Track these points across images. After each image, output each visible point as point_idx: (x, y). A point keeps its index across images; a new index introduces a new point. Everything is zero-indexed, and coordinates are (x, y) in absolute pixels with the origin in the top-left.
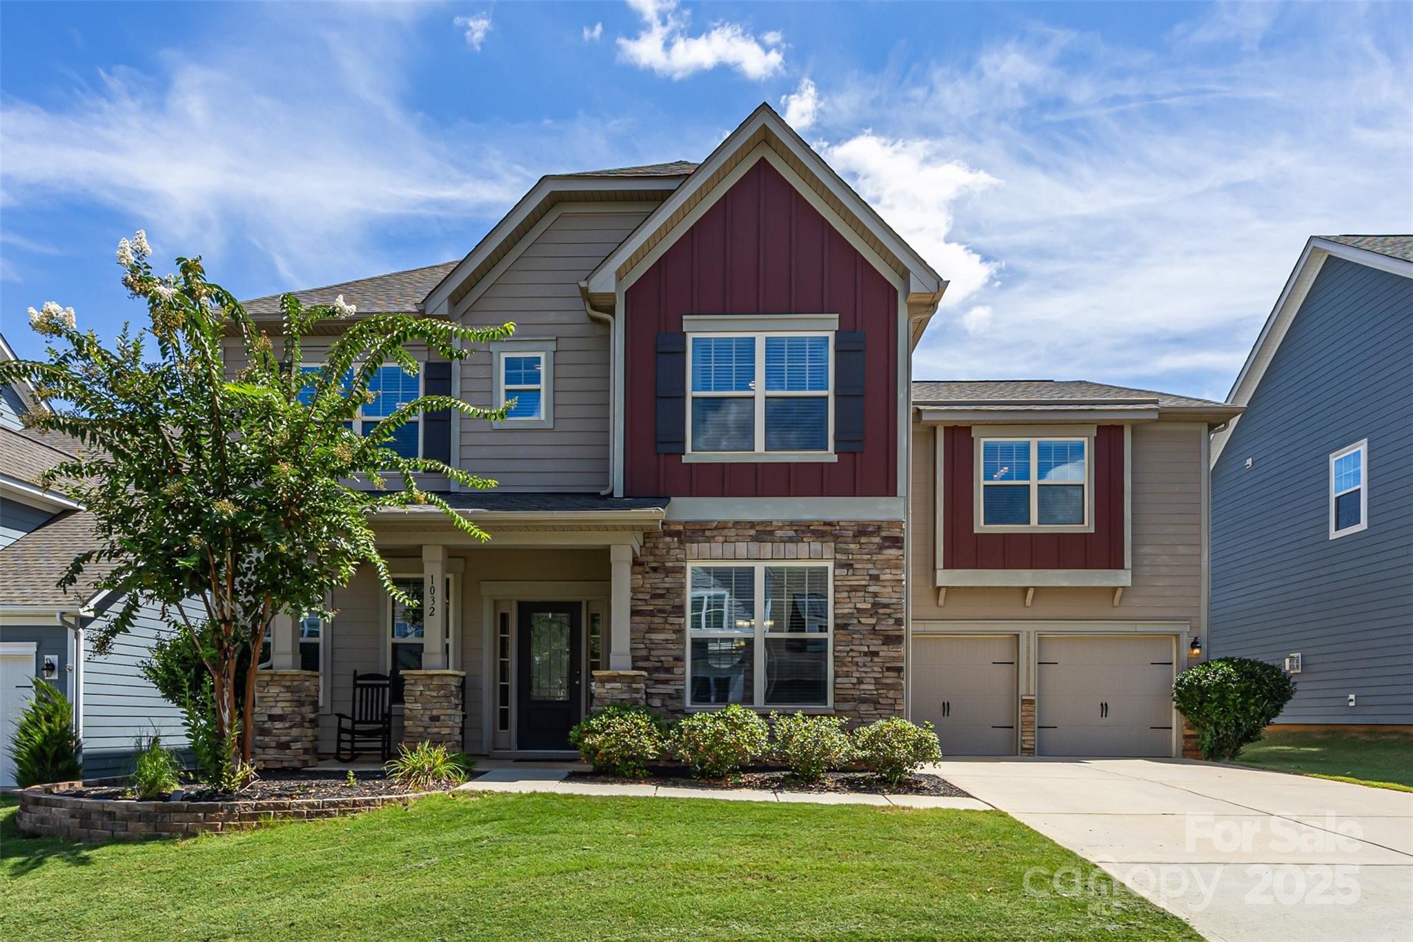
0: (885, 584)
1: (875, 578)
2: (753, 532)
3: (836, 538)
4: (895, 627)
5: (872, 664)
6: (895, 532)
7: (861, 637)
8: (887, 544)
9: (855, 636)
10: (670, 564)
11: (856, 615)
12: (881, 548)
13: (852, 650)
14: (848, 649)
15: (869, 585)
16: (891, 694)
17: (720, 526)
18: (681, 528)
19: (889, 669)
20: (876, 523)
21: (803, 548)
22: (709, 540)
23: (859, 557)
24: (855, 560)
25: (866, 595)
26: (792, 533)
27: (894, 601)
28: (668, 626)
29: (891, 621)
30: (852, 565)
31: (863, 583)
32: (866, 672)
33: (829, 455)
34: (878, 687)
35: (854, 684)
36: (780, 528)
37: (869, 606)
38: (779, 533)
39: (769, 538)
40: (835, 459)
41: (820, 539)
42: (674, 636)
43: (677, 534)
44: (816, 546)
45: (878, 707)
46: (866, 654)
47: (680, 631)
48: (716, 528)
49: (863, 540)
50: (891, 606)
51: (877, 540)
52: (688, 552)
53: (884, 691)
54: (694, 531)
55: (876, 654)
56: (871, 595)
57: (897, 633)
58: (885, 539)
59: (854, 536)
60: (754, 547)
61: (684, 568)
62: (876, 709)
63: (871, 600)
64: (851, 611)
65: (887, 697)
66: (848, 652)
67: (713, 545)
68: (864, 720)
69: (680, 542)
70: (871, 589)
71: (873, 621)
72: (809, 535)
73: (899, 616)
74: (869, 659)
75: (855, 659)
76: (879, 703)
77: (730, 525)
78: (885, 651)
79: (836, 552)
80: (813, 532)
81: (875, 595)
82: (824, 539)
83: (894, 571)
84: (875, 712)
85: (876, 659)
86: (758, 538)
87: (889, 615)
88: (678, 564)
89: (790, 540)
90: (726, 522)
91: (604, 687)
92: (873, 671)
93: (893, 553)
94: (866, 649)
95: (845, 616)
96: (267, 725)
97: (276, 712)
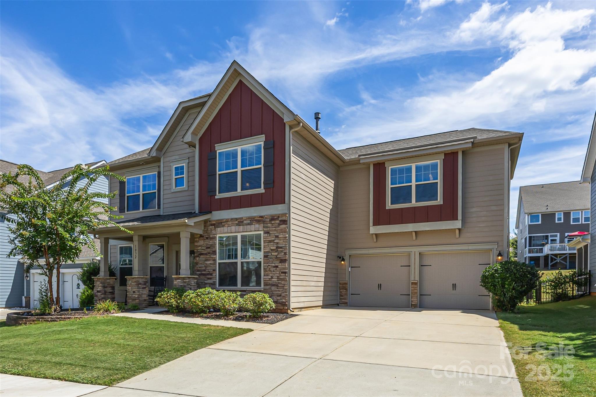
0: (281, 239)
1: (277, 237)
2: (237, 222)
3: (264, 222)
4: (284, 256)
5: (276, 271)
6: (284, 218)
7: (272, 260)
8: (281, 223)
9: (270, 260)
10: (211, 236)
11: (271, 252)
12: (279, 225)
13: (269, 265)
14: (267, 265)
15: (275, 240)
16: (283, 282)
17: (227, 221)
18: (215, 222)
19: (282, 273)
20: (277, 215)
21: (253, 227)
22: (223, 226)
23: (271, 229)
24: (270, 230)
25: (274, 244)
26: (249, 222)
27: (284, 245)
28: (211, 259)
29: (283, 254)
30: (269, 232)
31: (273, 239)
32: (274, 274)
33: (262, 190)
34: (278, 280)
35: (270, 279)
36: (245, 220)
37: (275, 248)
38: (245, 222)
39: (242, 224)
40: (263, 191)
41: (258, 223)
42: (213, 262)
43: (214, 225)
44: (257, 226)
45: (278, 287)
46: (274, 267)
47: (215, 260)
48: (225, 222)
49: (273, 222)
50: (283, 248)
51: (278, 222)
52: (217, 231)
53: (280, 281)
54: (219, 223)
55: (277, 267)
56: (276, 244)
57: (284, 258)
58: (281, 221)
59: (270, 221)
60: (237, 227)
61: (216, 237)
62: (277, 289)
63: (276, 246)
64: (269, 250)
65: (281, 284)
66: (268, 266)
67: (225, 228)
68: (274, 293)
69: (215, 228)
70: (275, 241)
71: (276, 254)
72: (254, 222)
73: (285, 251)
74: (275, 269)
75: (271, 269)
76: (278, 286)
77: (230, 220)
78: (280, 266)
79: (264, 228)
80: (256, 220)
81: (277, 243)
82: (260, 223)
83: (284, 234)
84: (277, 290)
85: (277, 269)
86: (238, 225)
87: (282, 251)
88: (214, 236)
89: (249, 224)
90: (228, 219)
91: (176, 281)
92: (276, 274)
93: (283, 226)
94: (274, 265)
95: (268, 252)
96: (97, 294)
97: (99, 290)
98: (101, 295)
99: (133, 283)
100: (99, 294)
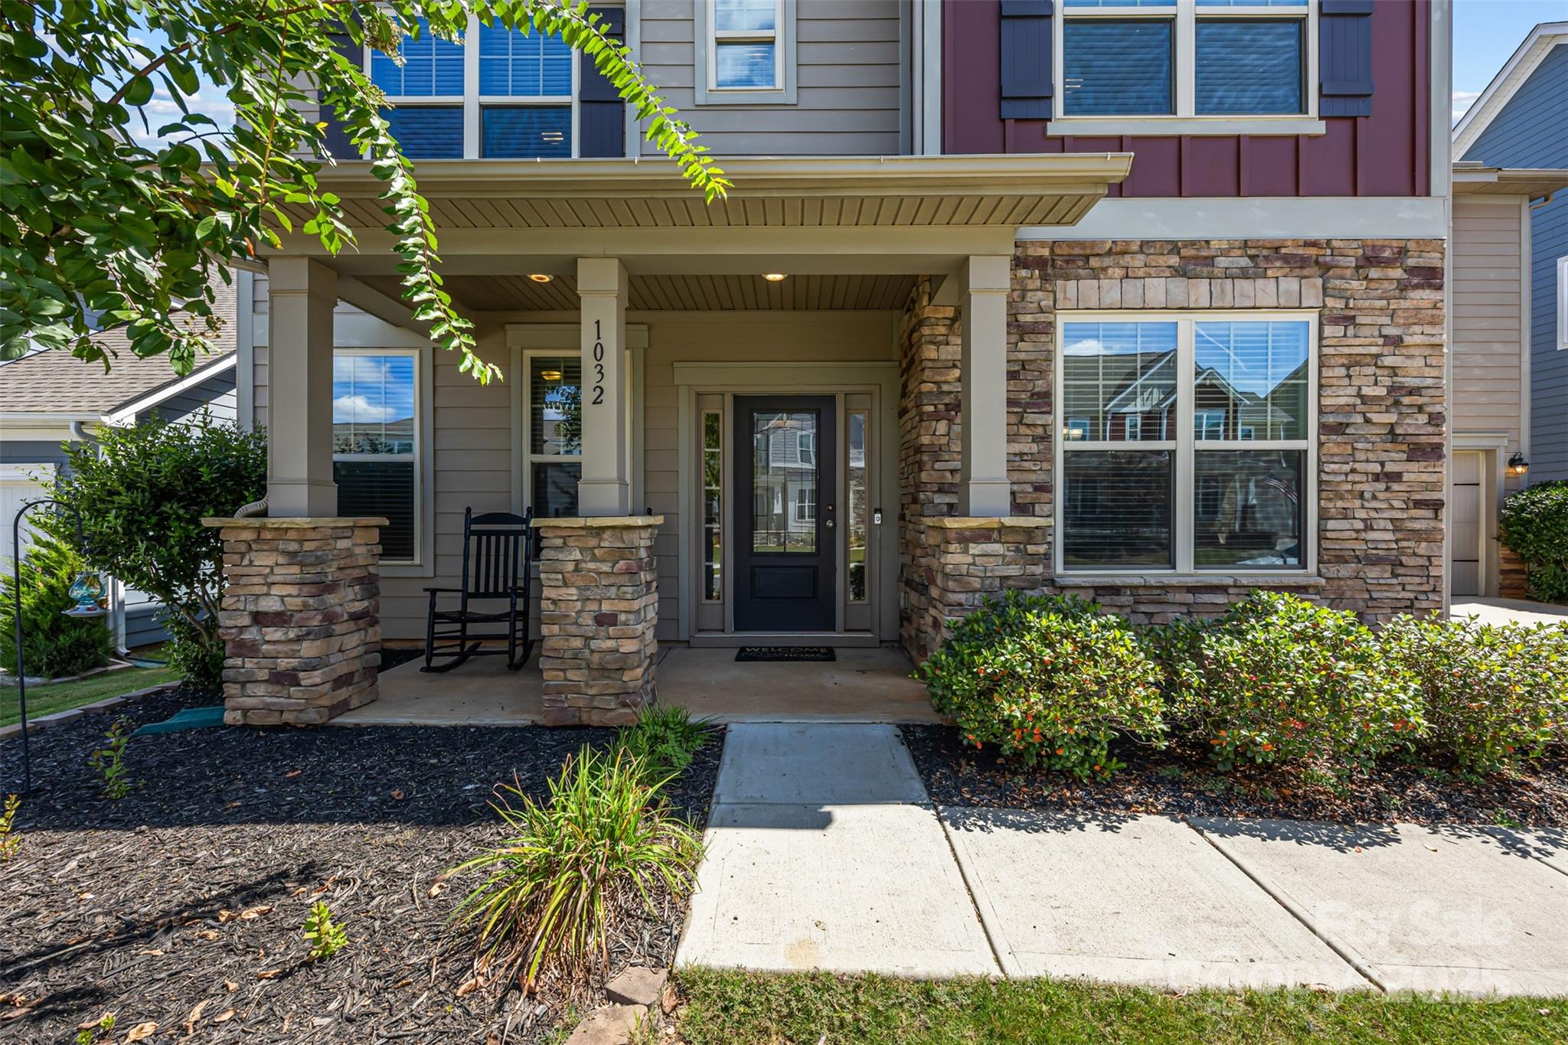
0: (1412, 351)
1: (1396, 342)
2: (1174, 260)
3: (1325, 269)
4: (1430, 429)
5: (1388, 495)
6: (1432, 259)
7: (1369, 446)
8: (1415, 281)
9: (1359, 446)
10: (1029, 318)
11: (1360, 408)
12: (1403, 287)
13: (1353, 471)
14: (1346, 468)
15: (1381, 355)
16: (1423, 548)
17: (1115, 249)
18: (1046, 252)
19: (1419, 504)
20: (1395, 244)
21: (1264, 290)
22: (1096, 274)
23: (1367, 304)
24: (1360, 309)
25: (1379, 372)
26: (1244, 262)
27: (1429, 382)
28: (1023, 430)
29: (1423, 419)
30: (1354, 317)
31: (1374, 350)
32: (1376, 510)
33: (1310, 124)
34: (1399, 535)
35: (1358, 531)
36: (1225, 253)
37: (1383, 392)
38: (1222, 262)
39: (1205, 270)
40: (1320, 128)
41: (1297, 272)
42: (1034, 448)
43: (1040, 263)
44: (1290, 284)
45: (1401, 571)
46: (1377, 478)
47: (1045, 438)
48: (1110, 252)
49: (1374, 273)
50: (1424, 392)
51: (1397, 273)
52: (1060, 296)
53: (1412, 544)
54: (1070, 260)
55: (1397, 477)
56: (1386, 372)
57: (1436, 440)
58: (1412, 271)
59: (1357, 268)
60: (1178, 286)
61: (1051, 325)
62: (1395, 575)
63: (1387, 381)
64: (1351, 401)
65: (1415, 554)
66: (1346, 474)
67: (1105, 283)
68: (1375, 595)
69: (1044, 278)
70: (1388, 361)
71: (1392, 418)
72: (1278, 264)
73: (1438, 408)
74: (1382, 486)
75: (1358, 487)
76: (1401, 565)
77: (1135, 248)
78: (1414, 473)
79: (1325, 295)
80: (1286, 259)
81: (1394, 371)
82: (1306, 272)
83: (1428, 329)
84: (1394, 581)
85: (1395, 487)
86: (1180, 272)
87: (1420, 409)
88: (1042, 318)
89: (1244, 274)
90: (1127, 243)
92: (1392, 508)
93: (1423, 297)
94: (1377, 468)
95: (1339, 409)
96: (246, 636)
97: (270, 605)
98: (299, 639)
99: (594, 559)
100: (274, 634)
